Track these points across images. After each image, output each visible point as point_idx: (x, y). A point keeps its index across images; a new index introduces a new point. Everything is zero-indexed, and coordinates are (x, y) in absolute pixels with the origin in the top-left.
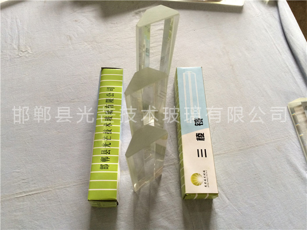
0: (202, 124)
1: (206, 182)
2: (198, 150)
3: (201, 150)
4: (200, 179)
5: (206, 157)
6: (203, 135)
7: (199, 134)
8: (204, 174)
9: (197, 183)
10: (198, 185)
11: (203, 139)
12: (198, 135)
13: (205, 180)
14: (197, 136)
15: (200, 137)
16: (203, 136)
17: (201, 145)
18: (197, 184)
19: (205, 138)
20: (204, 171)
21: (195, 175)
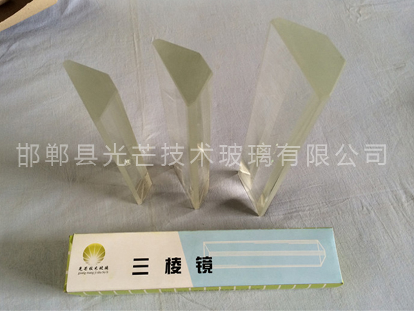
0: (199, 272)
1: (88, 270)
2: (147, 259)
3: (147, 266)
4: (93, 260)
5: (134, 274)
6: (177, 271)
7: (179, 263)
8: (101, 268)
9: (89, 253)
10: (84, 255)
11: (168, 271)
12: (177, 261)
13: (91, 269)
14: (176, 259)
15: (173, 266)
16: (174, 272)
17: (157, 266)
18: (86, 253)
19: (171, 274)
20: (107, 268)
21: (102, 252)
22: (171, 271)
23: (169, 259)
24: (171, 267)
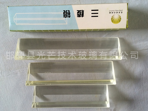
0: (69, 11)
1: (118, 12)
2: (92, 16)
3: (92, 13)
4: (116, 16)
5: (98, 10)
6: (79, 11)
7: (78, 15)
8: (112, 13)
9: (119, 19)
10: (121, 18)
11: (83, 11)
12: (79, 16)
13: (117, 13)
14: (79, 17)
15: (81, 14)
16: (80, 11)
17: (88, 13)
18: (120, 19)
20: (110, 13)
21: (113, 20)
22: (81, 11)
23: (82, 17)
24: (81, 13)
